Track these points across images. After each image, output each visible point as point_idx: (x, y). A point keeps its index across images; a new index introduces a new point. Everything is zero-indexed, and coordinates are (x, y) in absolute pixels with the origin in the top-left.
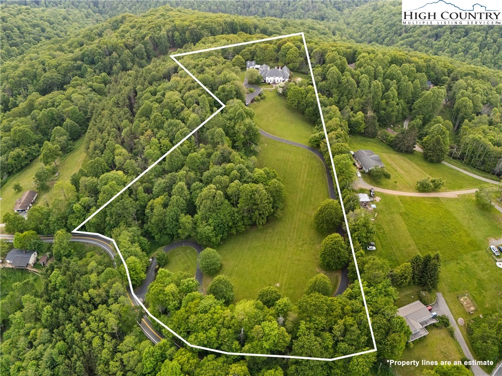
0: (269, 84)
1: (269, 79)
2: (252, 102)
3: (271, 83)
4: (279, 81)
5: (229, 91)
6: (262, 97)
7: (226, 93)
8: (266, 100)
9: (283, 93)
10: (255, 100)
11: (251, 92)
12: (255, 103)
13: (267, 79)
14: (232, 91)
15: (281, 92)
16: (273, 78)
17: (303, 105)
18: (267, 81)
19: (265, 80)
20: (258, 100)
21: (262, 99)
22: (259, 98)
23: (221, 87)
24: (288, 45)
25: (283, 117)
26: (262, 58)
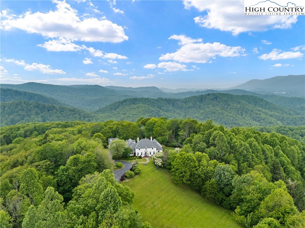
0: (140, 157)
1: (139, 152)
2: (122, 179)
3: (143, 156)
4: (152, 153)
5: (84, 162)
6: (135, 172)
7: (80, 166)
8: (143, 175)
9: (163, 164)
10: (126, 177)
11: (119, 167)
12: (127, 180)
13: (137, 151)
14: (90, 161)
15: (160, 164)
16: (145, 149)
17: (199, 176)
18: (137, 155)
19: (135, 153)
20: (131, 177)
21: (136, 174)
22: (132, 173)
23: (71, 158)
24: (153, 120)
25: (175, 199)
26: (125, 135)
